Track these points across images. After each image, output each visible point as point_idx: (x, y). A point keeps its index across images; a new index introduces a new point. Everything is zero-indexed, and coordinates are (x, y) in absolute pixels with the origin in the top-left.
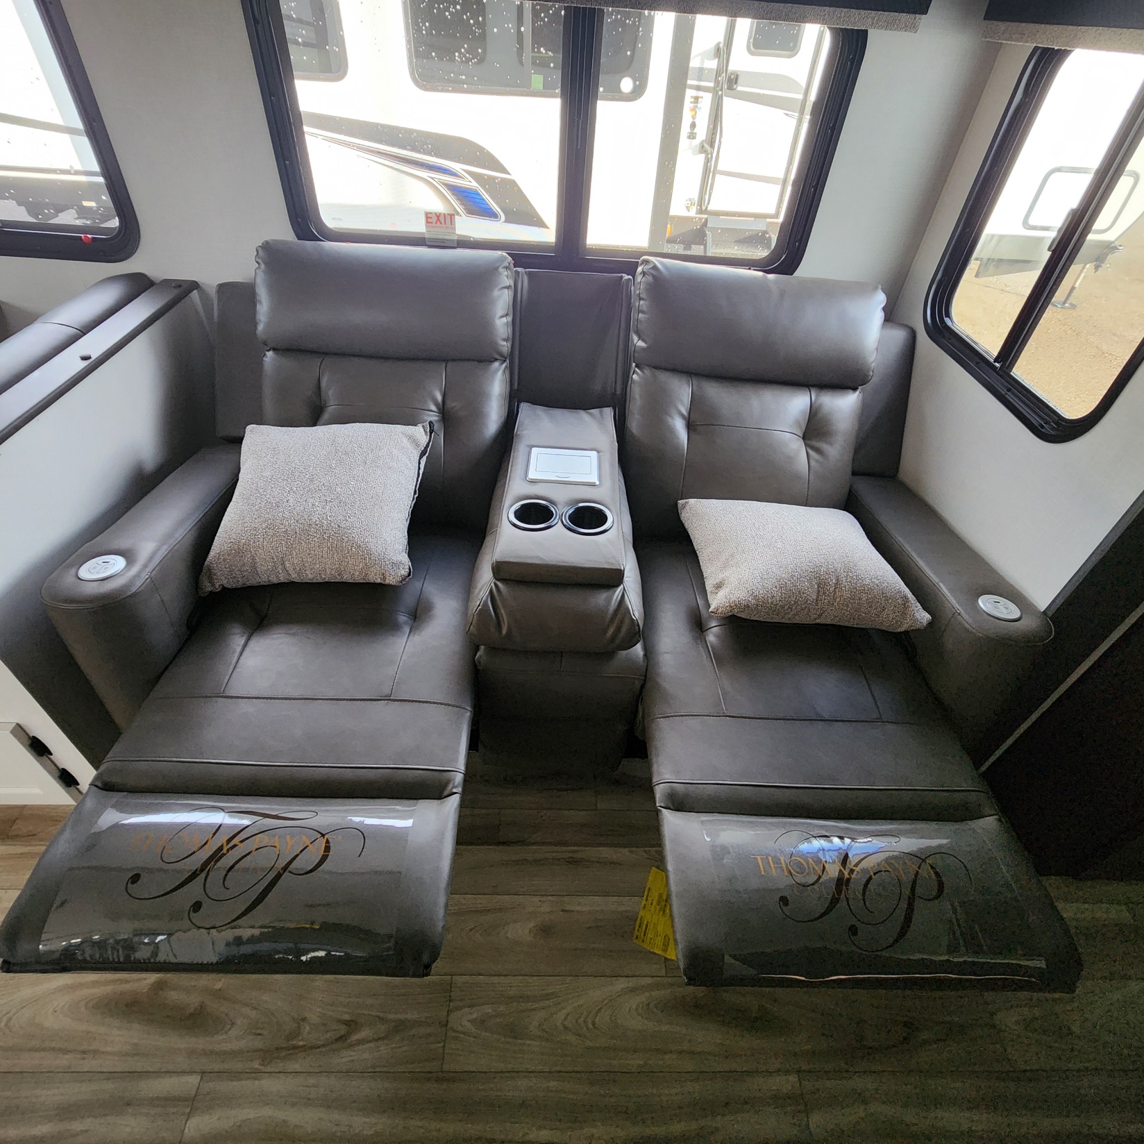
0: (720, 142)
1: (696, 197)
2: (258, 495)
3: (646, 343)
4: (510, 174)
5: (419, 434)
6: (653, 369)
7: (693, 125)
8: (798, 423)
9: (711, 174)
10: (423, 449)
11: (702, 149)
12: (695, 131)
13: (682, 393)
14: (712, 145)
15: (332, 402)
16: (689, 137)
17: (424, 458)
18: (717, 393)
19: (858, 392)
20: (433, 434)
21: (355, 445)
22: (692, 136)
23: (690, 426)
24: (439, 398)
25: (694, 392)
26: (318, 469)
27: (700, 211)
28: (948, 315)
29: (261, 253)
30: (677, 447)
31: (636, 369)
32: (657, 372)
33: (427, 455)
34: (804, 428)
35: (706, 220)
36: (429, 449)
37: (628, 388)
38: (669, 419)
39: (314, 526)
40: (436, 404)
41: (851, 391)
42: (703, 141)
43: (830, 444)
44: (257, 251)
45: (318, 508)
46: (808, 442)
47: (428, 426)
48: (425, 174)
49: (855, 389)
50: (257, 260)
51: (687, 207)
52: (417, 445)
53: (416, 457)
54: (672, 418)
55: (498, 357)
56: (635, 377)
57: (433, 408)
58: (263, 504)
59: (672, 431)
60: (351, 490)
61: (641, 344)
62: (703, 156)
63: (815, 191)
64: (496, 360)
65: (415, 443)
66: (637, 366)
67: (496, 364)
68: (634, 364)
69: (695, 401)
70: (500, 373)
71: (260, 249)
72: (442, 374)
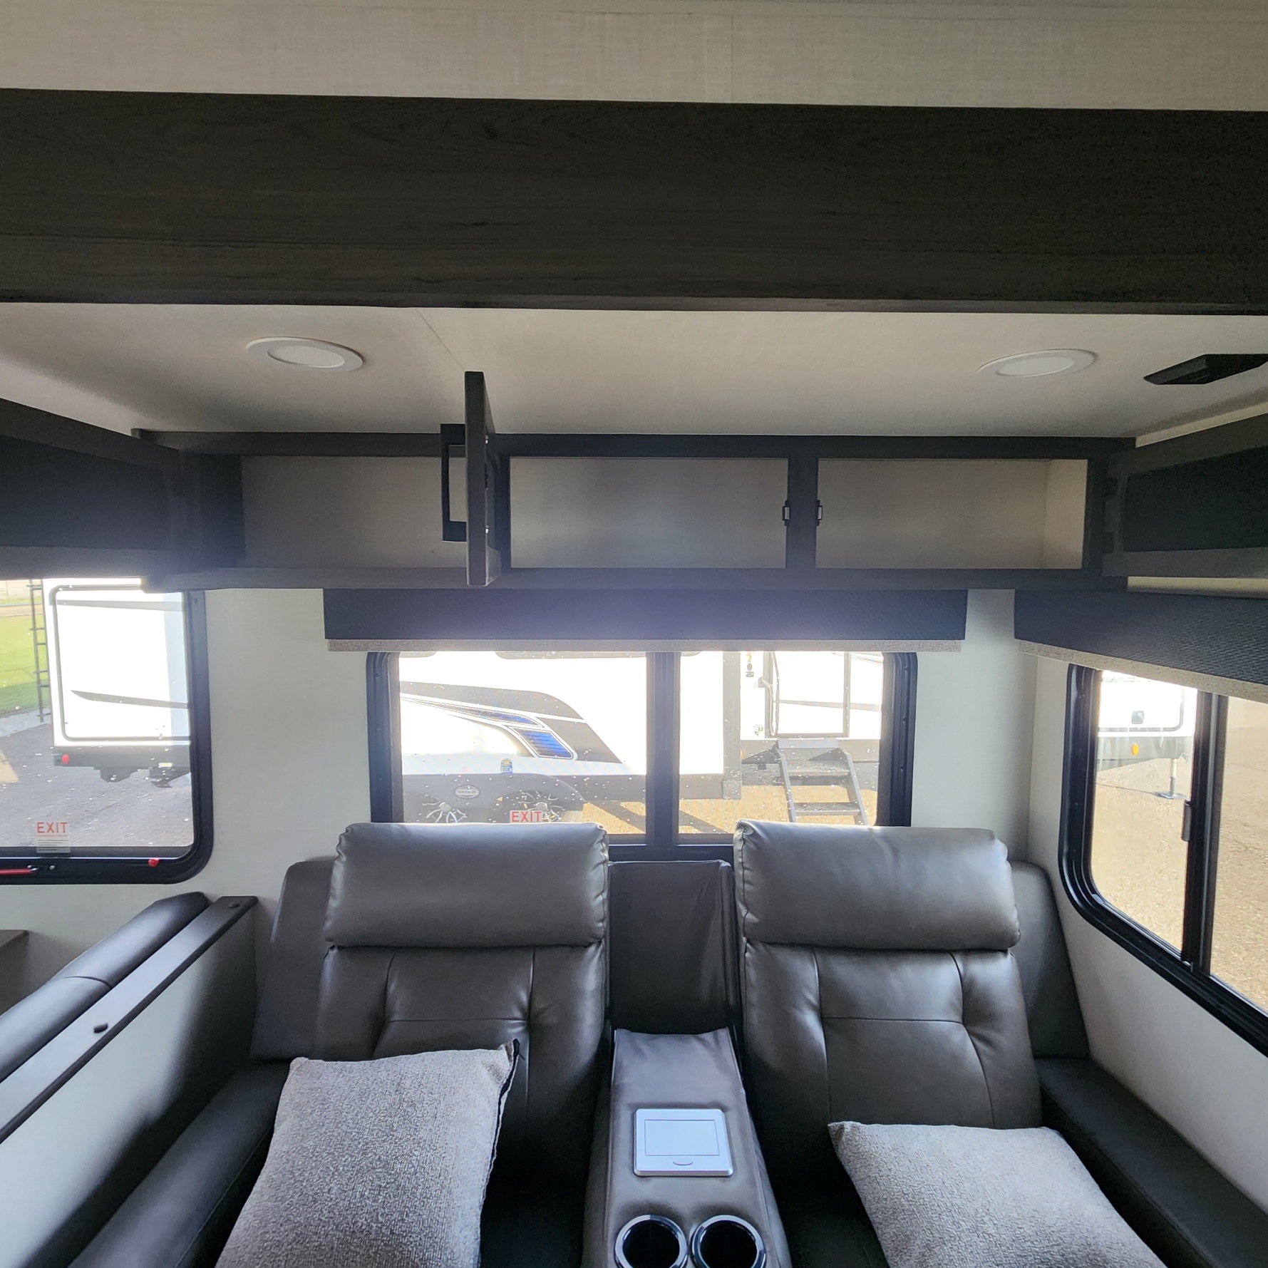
0: (778, 681)
1: (762, 723)
2: (292, 1181)
3: (757, 916)
4: (582, 719)
5: (501, 1059)
6: (768, 945)
7: (750, 666)
8: (952, 1005)
9: (774, 704)
10: (505, 1081)
11: (761, 684)
12: (752, 671)
13: (807, 972)
14: (770, 681)
15: (396, 1017)
16: (747, 676)
17: (506, 1094)
18: (849, 972)
19: (1009, 956)
20: (517, 1058)
21: (424, 1090)
22: (750, 675)
23: (823, 1020)
24: (524, 997)
25: (821, 971)
26: (375, 1132)
27: (768, 734)
28: (1094, 891)
29: (344, 842)
30: (815, 1053)
31: (748, 945)
32: (773, 950)
33: (509, 1089)
34: (961, 1010)
35: (777, 742)
36: (511, 1080)
37: (742, 970)
38: (798, 1014)
39: (358, 1234)
40: (522, 1009)
41: (1001, 955)
42: (761, 678)
43: (999, 1031)
44: (340, 839)
45: (367, 1201)
46: (971, 1029)
47: (513, 1047)
48: (501, 723)
49: (1005, 952)
50: (339, 850)
51: (756, 732)
52: (499, 1077)
53: (496, 1096)
54: (801, 1010)
55: (591, 940)
56: (747, 955)
57: (518, 1014)
58: (296, 1197)
59: (803, 1030)
60: (413, 1166)
61: (750, 916)
62: (763, 690)
63: (905, 771)
64: (590, 944)
65: (496, 1072)
66: (748, 941)
67: (592, 949)
68: (744, 939)
69: (825, 984)
70: (596, 959)
71: (342, 837)
72: (529, 966)
